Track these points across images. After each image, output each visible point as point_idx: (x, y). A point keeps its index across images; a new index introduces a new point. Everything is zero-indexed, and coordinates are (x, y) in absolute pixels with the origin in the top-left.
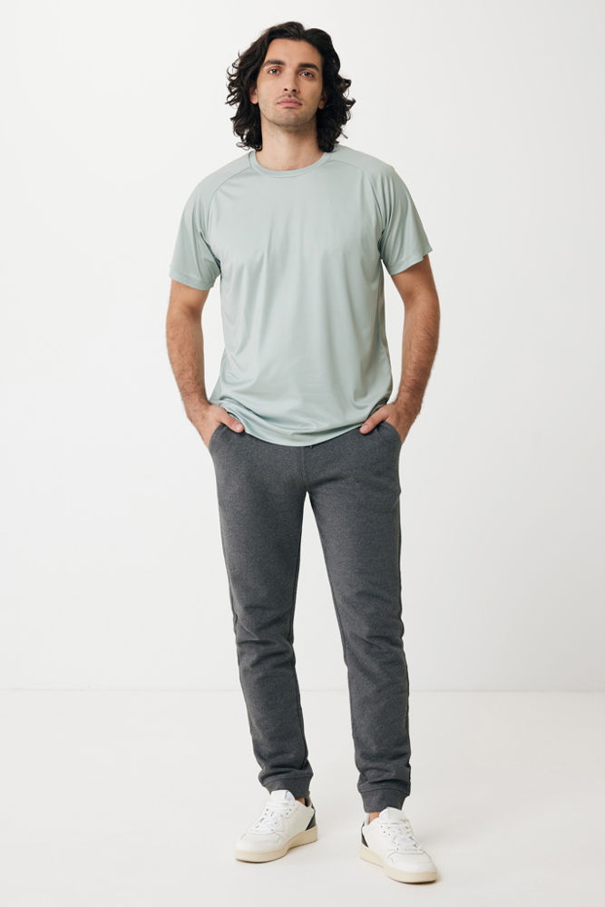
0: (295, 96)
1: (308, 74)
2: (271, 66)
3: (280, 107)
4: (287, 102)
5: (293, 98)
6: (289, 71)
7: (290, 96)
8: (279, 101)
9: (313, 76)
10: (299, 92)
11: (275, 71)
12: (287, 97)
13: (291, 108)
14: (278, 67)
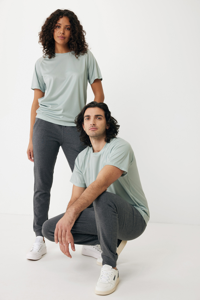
0: (94, 126)
1: (99, 118)
2: (86, 117)
3: (90, 131)
4: (92, 129)
5: (94, 127)
6: (92, 118)
7: (93, 127)
8: (90, 129)
9: (101, 119)
10: (96, 125)
11: (88, 119)
12: (92, 127)
13: (94, 131)
14: (89, 117)
